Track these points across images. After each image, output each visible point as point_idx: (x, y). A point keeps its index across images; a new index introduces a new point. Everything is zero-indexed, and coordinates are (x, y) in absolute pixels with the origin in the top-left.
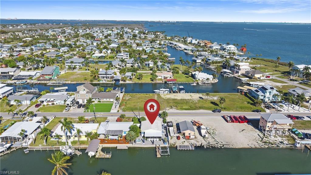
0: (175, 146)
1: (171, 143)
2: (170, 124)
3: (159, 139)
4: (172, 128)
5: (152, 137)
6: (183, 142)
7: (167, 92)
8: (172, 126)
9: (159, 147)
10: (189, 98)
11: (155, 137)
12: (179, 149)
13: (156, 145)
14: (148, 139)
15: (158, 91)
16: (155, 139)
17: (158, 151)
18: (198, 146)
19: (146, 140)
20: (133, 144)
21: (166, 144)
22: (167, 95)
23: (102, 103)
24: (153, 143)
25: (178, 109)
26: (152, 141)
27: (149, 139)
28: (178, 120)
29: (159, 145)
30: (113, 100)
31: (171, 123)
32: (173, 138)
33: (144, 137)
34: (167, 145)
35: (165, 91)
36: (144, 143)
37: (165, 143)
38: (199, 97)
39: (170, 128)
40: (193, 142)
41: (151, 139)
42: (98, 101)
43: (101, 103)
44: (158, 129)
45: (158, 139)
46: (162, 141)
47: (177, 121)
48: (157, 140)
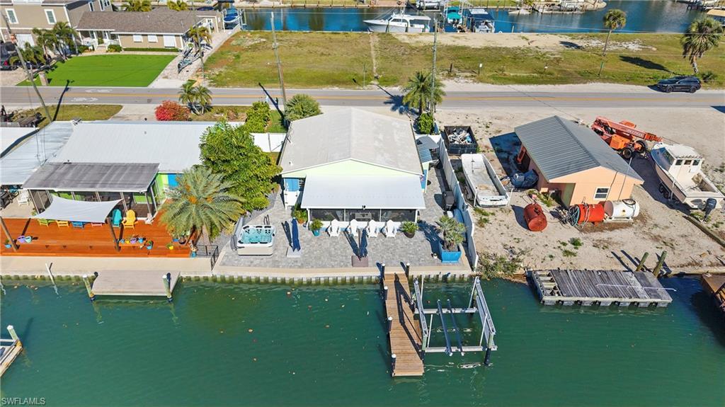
0: (520, 271)
1: (491, 252)
2: (458, 138)
3: (398, 225)
4: (478, 158)
5: (352, 214)
6: (570, 247)
7: (423, 26)
8: (473, 149)
9: (404, 282)
10: (522, 44)
11: (376, 214)
12: (556, 298)
13: (382, 269)
14: (326, 224)
15: (385, 22)
16: (374, 226)
17: (401, 312)
18: (681, 275)
19: (315, 229)
20: (215, 256)
21: (457, 259)
22: (421, 37)
23: (127, 53)
24: (360, 249)
25: (481, 81)
26: (356, 234)
27: (336, 225)
28: (494, 121)
29: (407, 269)
30: (178, 42)
31: (464, 134)
32: (491, 218)
33: (298, 207)
34: (459, 269)
35: (412, 22)
36: (296, 255)
37: (444, 253)
38: (562, 43)
39: (466, 158)
40: (634, 243)
41: (344, 224)
42: (111, 47)
43: (123, 53)
44: (394, 163)
45: (393, 226)
46: (419, 235)
47: (492, 129)
48: (389, 234)
